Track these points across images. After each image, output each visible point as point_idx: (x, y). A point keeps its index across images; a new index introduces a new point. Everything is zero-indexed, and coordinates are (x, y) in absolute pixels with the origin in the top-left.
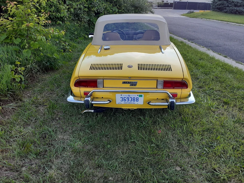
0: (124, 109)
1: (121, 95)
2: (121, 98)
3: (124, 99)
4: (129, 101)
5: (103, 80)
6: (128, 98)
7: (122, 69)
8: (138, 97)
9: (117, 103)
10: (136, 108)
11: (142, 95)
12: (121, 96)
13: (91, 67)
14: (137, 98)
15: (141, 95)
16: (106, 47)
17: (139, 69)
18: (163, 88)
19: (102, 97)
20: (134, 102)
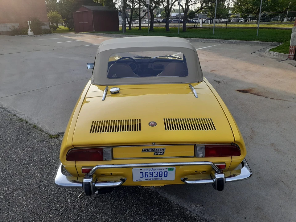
0: (145, 186)
1: (141, 169)
2: (140, 173)
3: (145, 175)
4: (154, 176)
5: (112, 148)
6: (151, 173)
7: (140, 130)
8: (167, 170)
9: (134, 180)
10: (163, 185)
11: (173, 168)
12: (141, 171)
13: (92, 126)
14: (165, 172)
15: (171, 168)
16: (113, 90)
17: (166, 129)
18: (205, 157)
19: (111, 173)
20: (161, 178)
